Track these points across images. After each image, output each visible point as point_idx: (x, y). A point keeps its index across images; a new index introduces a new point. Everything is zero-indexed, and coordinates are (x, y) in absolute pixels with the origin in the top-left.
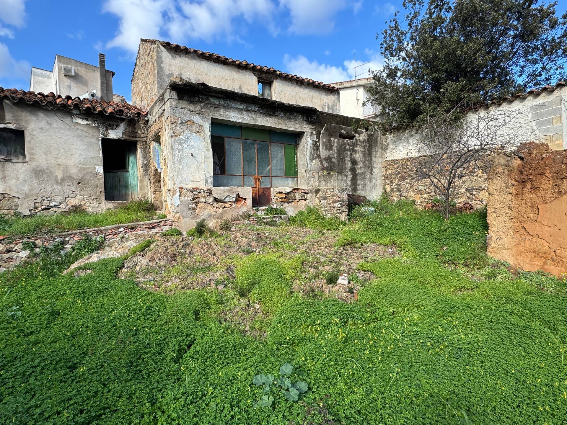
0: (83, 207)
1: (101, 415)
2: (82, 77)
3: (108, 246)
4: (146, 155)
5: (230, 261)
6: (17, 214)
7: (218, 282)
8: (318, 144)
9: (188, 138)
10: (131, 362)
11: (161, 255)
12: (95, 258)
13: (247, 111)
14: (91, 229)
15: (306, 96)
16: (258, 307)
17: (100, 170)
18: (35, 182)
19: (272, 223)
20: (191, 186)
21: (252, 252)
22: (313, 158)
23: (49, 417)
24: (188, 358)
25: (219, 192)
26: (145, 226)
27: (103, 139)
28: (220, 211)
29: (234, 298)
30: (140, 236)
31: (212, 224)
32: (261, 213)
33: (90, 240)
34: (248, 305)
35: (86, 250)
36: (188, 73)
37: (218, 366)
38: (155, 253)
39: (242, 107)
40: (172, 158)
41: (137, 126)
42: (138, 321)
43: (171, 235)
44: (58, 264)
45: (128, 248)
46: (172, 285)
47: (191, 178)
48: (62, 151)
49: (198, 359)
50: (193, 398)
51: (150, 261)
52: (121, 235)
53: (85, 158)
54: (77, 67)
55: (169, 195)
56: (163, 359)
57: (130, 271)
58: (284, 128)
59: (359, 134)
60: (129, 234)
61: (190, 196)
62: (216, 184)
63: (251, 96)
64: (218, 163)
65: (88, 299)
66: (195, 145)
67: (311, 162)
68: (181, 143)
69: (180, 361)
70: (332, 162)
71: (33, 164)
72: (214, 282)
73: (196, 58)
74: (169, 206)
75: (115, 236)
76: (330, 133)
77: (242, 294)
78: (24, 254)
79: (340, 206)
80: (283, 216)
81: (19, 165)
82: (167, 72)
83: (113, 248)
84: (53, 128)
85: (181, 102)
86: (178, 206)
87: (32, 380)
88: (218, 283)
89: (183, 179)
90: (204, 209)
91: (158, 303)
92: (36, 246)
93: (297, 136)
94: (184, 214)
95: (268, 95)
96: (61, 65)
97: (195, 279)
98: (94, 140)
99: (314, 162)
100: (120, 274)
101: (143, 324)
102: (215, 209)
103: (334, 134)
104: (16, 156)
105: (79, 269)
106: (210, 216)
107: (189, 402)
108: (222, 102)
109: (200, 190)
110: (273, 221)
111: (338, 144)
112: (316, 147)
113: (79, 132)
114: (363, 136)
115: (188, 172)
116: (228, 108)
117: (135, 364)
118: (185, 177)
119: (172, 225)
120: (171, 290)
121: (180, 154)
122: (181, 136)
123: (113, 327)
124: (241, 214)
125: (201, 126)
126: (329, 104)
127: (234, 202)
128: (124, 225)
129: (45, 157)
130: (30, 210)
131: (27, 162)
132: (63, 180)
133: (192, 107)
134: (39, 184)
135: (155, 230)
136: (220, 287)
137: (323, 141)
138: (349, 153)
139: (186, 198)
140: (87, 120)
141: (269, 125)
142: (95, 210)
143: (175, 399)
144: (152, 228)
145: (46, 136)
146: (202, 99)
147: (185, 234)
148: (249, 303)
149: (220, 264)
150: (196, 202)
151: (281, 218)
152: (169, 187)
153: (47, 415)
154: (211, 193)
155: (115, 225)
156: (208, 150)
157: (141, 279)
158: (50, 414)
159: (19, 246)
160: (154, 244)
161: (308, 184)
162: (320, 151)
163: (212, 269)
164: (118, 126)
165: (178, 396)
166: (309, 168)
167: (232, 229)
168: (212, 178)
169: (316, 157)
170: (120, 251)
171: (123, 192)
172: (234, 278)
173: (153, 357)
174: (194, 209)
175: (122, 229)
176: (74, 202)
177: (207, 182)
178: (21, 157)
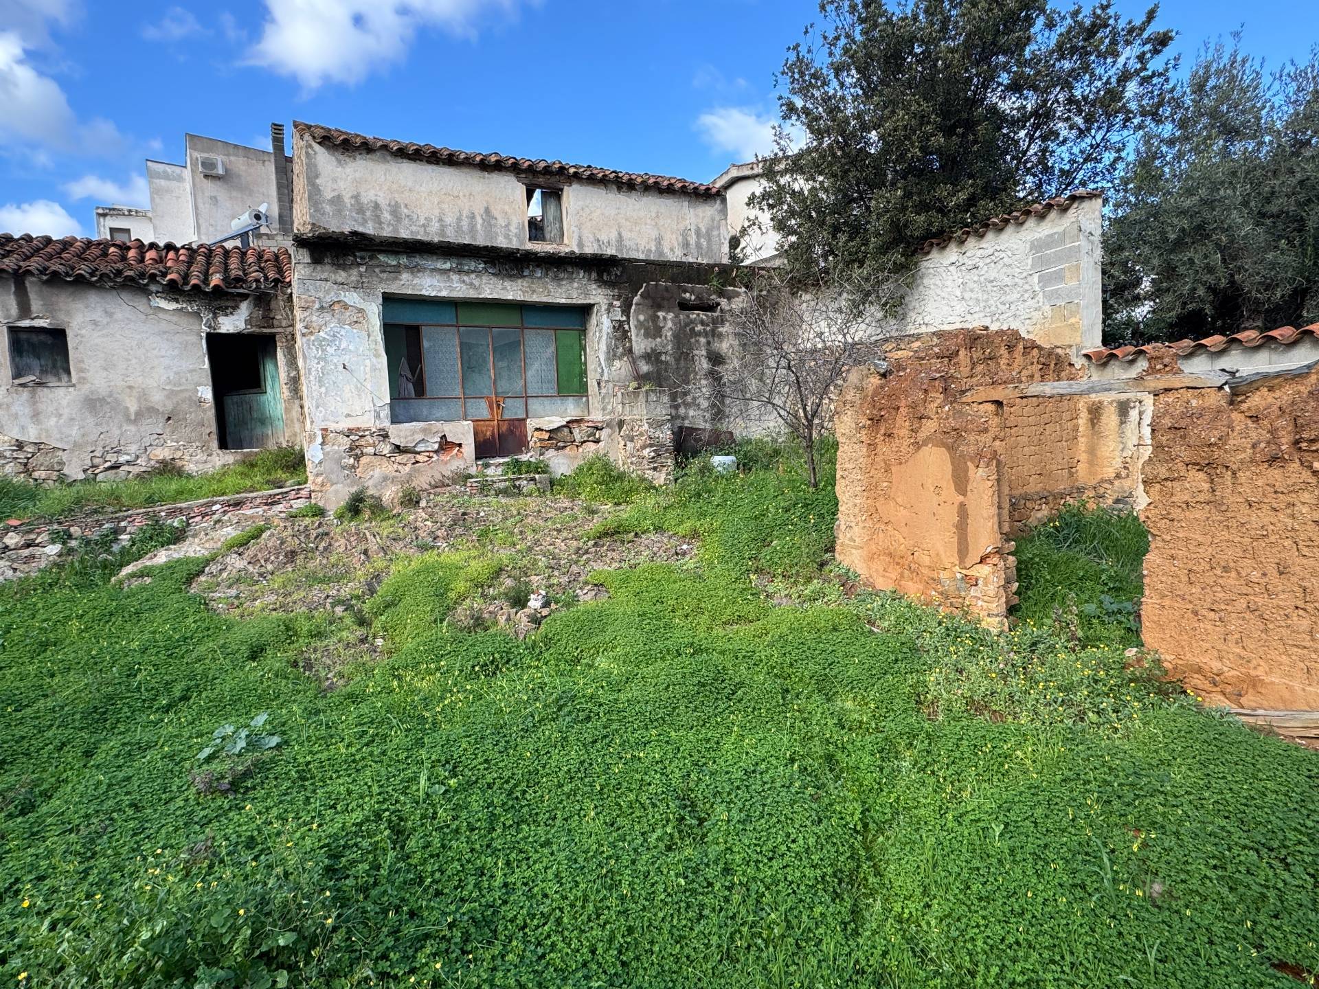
0: (179, 463)
3: (190, 536)
4: (292, 362)
6: (62, 479)
7: (339, 600)
8: (626, 327)
9: (335, 336)
11: (269, 553)
12: (162, 557)
13: (460, 272)
14: (164, 507)
15: (642, 214)
16: (381, 644)
17: (207, 393)
18: (90, 421)
19: (513, 491)
20: (345, 425)
21: (432, 548)
22: (615, 355)
25: (403, 433)
26: (259, 501)
27: (209, 335)
28: (407, 468)
29: (347, 628)
30: (247, 518)
31: (388, 494)
32: (496, 470)
33: (162, 526)
34: (361, 640)
35: (153, 543)
36: (373, 192)
39: (447, 266)
41: (273, 305)
43: (302, 516)
45: (222, 539)
46: (260, 605)
47: (345, 411)
48: (134, 361)
51: (249, 563)
52: (215, 517)
53: (176, 373)
54: (228, 155)
57: (210, 580)
58: (545, 299)
59: (729, 299)
60: (228, 514)
61: (345, 443)
62: (395, 420)
64: (410, 376)
66: (351, 348)
67: (610, 365)
68: (321, 345)
70: (662, 362)
71: (85, 389)
72: (331, 601)
75: (206, 518)
76: (656, 302)
77: (366, 622)
78: (53, 550)
79: (653, 454)
80: (537, 476)
81: (61, 392)
82: (328, 195)
83: (197, 540)
84: (116, 321)
85: (319, 268)
86: (320, 463)
89: (328, 412)
90: (373, 467)
92: (70, 536)
93: (585, 311)
94: (333, 477)
96: (196, 154)
98: (193, 338)
99: (617, 363)
100: (194, 585)
102: (396, 466)
103: (665, 303)
104: (57, 375)
105: (133, 575)
106: (385, 479)
108: (404, 260)
109: (364, 431)
110: (515, 486)
111: (675, 324)
112: (621, 331)
113: (164, 326)
114: (740, 301)
115: (338, 398)
116: (419, 271)
118: (332, 409)
119: (310, 497)
120: (253, 613)
121: (321, 366)
122: (322, 333)
124: (449, 474)
125: (360, 311)
126: (701, 226)
127: (436, 452)
128: (223, 498)
129: (105, 374)
130: (85, 471)
131: (74, 386)
132: (139, 414)
133: (341, 276)
134: (97, 424)
135: (279, 507)
136: (339, 610)
137: (638, 320)
138: (703, 340)
139: (335, 447)
140: (177, 302)
141: (510, 297)
142: (201, 467)
144: (272, 504)
145: (103, 336)
146: (362, 258)
147: (329, 514)
148: (366, 636)
149: (363, 569)
150: (356, 455)
151: (533, 479)
154: (386, 436)
155: (207, 500)
156: (377, 356)
157: (218, 595)
159: (44, 537)
160: (268, 533)
161: (604, 409)
162: (630, 340)
163: (345, 578)
164: (236, 307)
166: (606, 377)
167: (419, 505)
168: (387, 410)
169: (623, 354)
170: (207, 545)
171: (258, 431)
172: (371, 594)
174: (353, 467)
175: (217, 507)
176: (162, 453)
177: (377, 416)
178: (64, 377)
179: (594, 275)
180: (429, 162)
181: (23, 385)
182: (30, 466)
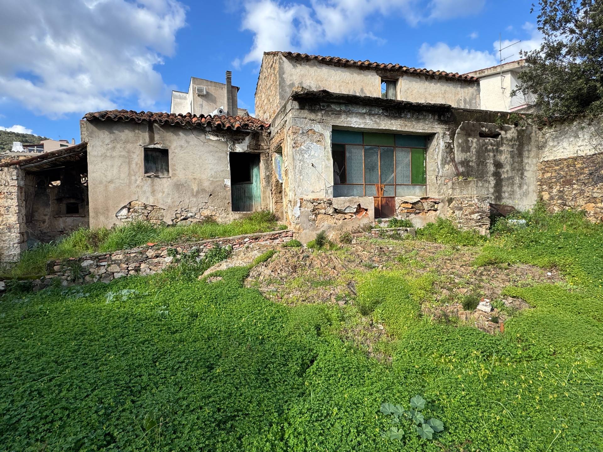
0: (214, 218)
1: (235, 416)
2: (212, 95)
3: (235, 255)
4: (268, 167)
5: (351, 276)
6: (163, 224)
7: (338, 297)
8: (452, 146)
9: (308, 148)
10: (259, 370)
11: (282, 266)
12: (224, 266)
13: (370, 114)
14: (221, 239)
15: (437, 91)
16: (382, 328)
17: (228, 182)
18: (177, 195)
19: (396, 237)
20: (311, 197)
21: (374, 267)
22: (445, 162)
23: (194, 409)
24: (311, 373)
25: (340, 202)
26: (267, 237)
27: (230, 153)
28: (341, 222)
29: (355, 316)
30: (264, 246)
31: (331, 236)
32: (384, 224)
33: (220, 249)
34: (371, 325)
35: (217, 258)
36: (309, 81)
37: (341, 386)
38: (277, 264)
39: (364, 111)
40: (293, 169)
41: (260, 137)
42: (264, 331)
43: (292, 246)
44: (194, 270)
45: (253, 257)
46: (294, 297)
47: (311, 189)
48: (197, 166)
49: (321, 377)
50: (318, 416)
51: (272, 271)
52: (246, 245)
53: (216, 172)
54: (208, 86)
55: (290, 206)
56: (288, 371)
57: (255, 280)
58: (411, 130)
59: (506, 131)
60: (253, 244)
61: (310, 207)
62: (336, 194)
63: (374, 98)
64: (338, 172)
65: (219, 305)
66: (316, 155)
67: (443, 167)
68: (301, 153)
69: (304, 376)
70: (470, 166)
71: (175, 179)
72: (334, 297)
73: (317, 64)
74: (290, 217)
75: (241, 245)
76: (468, 133)
77: (365, 313)
78: (169, 259)
79: (479, 217)
80: (408, 229)
81: (164, 180)
82: (288, 82)
83: (239, 257)
84: (191, 146)
85: (302, 111)
86: (299, 217)
87: (179, 374)
88: (338, 298)
89: (304, 189)
90: (324, 221)
91: (281, 313)
92: (177, 252)
93: (427, 138)
94: (304, 225)
95: (393, 95)
96: (195, 86)
97: (315, 292)
98: (223, 155)
99: (447, 167)
100: (246, 283)
101: (268, 334)
102: (335, 220)
103: (472, 133)
104: (162, 173)
105: (211, 275)
106: (330, 227)
107: (315, 419)
108: (343, 108)
109: (321, 200)
110: (397, 234)
111: (477, 145)
112: (449, 148)
113: (211, 148)
114: (511, 133)
115: (308, 182)
116: (350, 114)
117: (262, 372)
118: (305, 188)
119: (292, 236)
120: (293, 302)
121: (300, 164)
122: (302, 147)
123: (242, 333)
124: (362, 226)
125: (321, 135)
126: (466, 98)
127: (355, 213)
128: (249, 235)
129: (184, 172)
130: (172, 220)
131: (170, 177)
132: (198, 192)
133: (313, 116)
134: (179, 197)
135: (277, 241)
136: (341, 303)
137: (458, 143)
138: (491, 154)
139: (306, 209)
140: (218, 136)
141: (394, 129)
142: (223, 220)
143: (300, 413)
144: (274, 239)
145: (185, 153)
146: (323, 106)
147: (305, 245)
148: (372, 323)
149: (340, 278)
150: (316, 214)
151: (407, 230)
152: (290, 198)
153: (192, 408)
154: (331, 204)
155: (241, 236)
156: (328, 159)
157: (264, 289)
158: (195, 407)
159: (165, 253)
160: (276, 255)
161: (439, 192)
162: (454, 154)
163: (332, 283)
164: (244, 139)
165: (303, 410)
166: (440, 174)
167: (352, 242)
168: (332, 189)
169: (450, 161)
170: (245, 260)
171: (248, 203)
172: (355, 294)
173: (278, 367)
174: (314, 220)
175: (247, 240)
176: (207, 213)
177: (327, 193)
178: (166, 173)
179: (436, 117)
180: (335, 66)
181: (149, 177)
182: (149, 217)
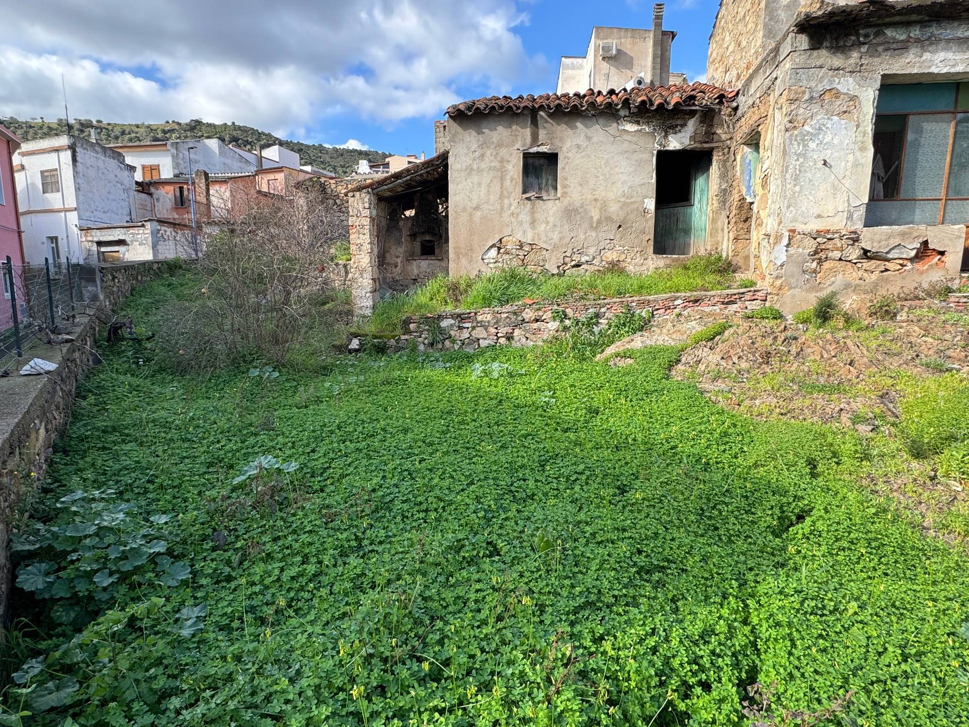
0: (623, 265)
2: (626, 54)
3: (657, 326)
4: (726, 174)
5: (890, 382)
6: (545, 272)
7: (857, 416)
9: (820, 129)
10: (702, 509)
11: (743, 351)
12: (638, 342)
14: (635, 299)
16: (959, 489)
17: (650, 204)
18: (566, 227)
20: (813, 226)
21: (951, 370)
23: (602, 542)
24: (800, 536)
25: (877, 237)
26: (717, 299)
27: (660, 153)
28: (874, 277)
29: (894, 456)
30: (709, 315)
31: (849, 303)
33: (633, 315)
34: (932, 479)
35: (627, 329)
37: (862, 571)
38: (732, 347)
40: (782, 172)
41: (716, 120)
42: (709, 451)
43: (763, 318)
44: (590, 344)
45: (688, 332)
46: (764, 406)
47: (816, 211)
48: (601, 177)
49: (820, 545)
50: (816, 606)
51: (722, 358)
52: (677, 311)
53: (630, 187)
55: (767, 245)
56: (753, 522)
57: (690, 370)
60: (689, 309)
61: (810, 245)
62: (871, 220)
64: (882, 174)
65: (631, 401)
66: (835, 141)
68: (803, 140)
69: (784, 537)
71: (566, 201)
72: (849, 416)
74: (764, 265)
75: (668, 311)
77: (918, 452)
78: (554, 325)
81: (550, 203)
83: (664, 331)
84: (593, 144)
85: (815, 53)
86: (782, 265)
87: (577, 488)
88: (857, 419)
89: (799, 212)
90: (836, 273)
91: (738, 430)
92: (566, 316)
94: (793, 281)
96: (598, 42)
97: (808, 402)
98: (646, 156)
100: (673, 373)
101: (716, 458)
102: (860, 273)
104: (547, 191)
105: (617, 355)
106: (847, 286)
107: (810, 610)
108: (915, 32)
109: (833, 233)
113: (626, 146)
115: (811, 198)
116: (932, 44)
117: (707, 514)
118: (804, 209)
119: (766, 300)
120: (760, 414)
121: (798, 163)
122: (807, 128)
123: (672, 449)
124: (925, 286)
125: (853, 98)
127: (911, 260)
128: (683, 294)
129: (580, 189)
130: (558, 267)
131: (559, 199)
132: (599, 222)
133: (837, 61)
134: (570, 231)
135: (734, 307)
136: (864, 430)
139: (801, 250)
140: (639, 124)
142: (638, 269)
143: (781, 593)
144: (728, 303)
145: (583, 157)
146: (866, 36)
147: (790, 317)
148: (935, 475)
149: (864, 383)
150: (820, 259)
152: (769, 229)
153: (600, 540)
154: (856, 240)
155: (669, 295)
156: (863, 149)
157: (707, 386)
158: (603, 538)
159: (548, 315)
160: (731, 330)
163: (844, 390)
164: (684, 125)
165: (786, 590)
167: (898, 318)
168: (863, 209)
170: (674, 336)
171: (681, 240)
172: (897, 417)
173: (736, 513)
174: (815, 271)
175: (679, 302)
176: (611, 256)
177: (850, 217)
178: (552, 192)
181: (528, 199)
182: (525, 261)
